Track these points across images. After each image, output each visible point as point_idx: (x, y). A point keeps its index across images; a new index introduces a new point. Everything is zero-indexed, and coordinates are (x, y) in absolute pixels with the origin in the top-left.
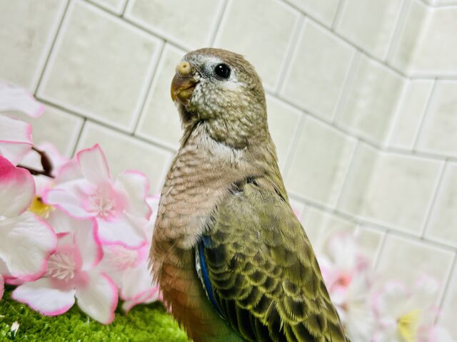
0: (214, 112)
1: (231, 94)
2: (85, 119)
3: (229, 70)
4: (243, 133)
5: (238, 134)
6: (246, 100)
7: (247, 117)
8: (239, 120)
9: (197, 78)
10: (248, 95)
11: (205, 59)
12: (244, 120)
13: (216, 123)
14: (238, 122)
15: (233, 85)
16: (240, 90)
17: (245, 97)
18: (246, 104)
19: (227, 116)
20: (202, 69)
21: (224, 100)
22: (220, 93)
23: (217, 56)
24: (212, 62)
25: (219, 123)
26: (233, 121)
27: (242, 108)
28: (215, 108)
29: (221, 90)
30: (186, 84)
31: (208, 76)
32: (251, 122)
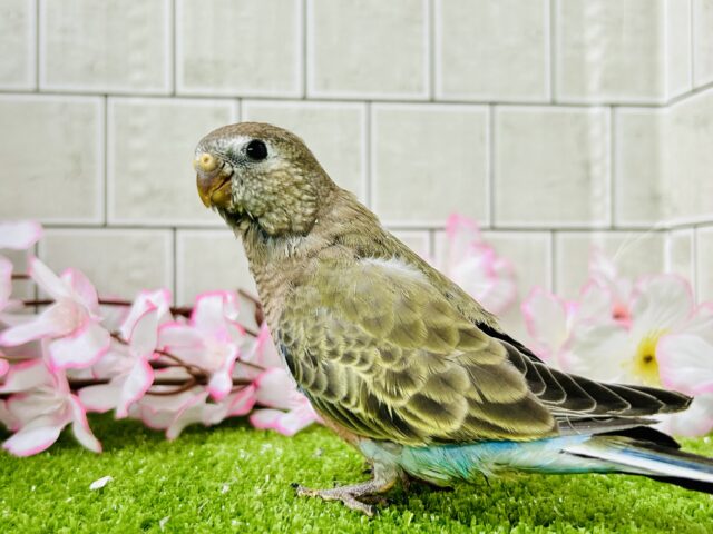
0: (268, 203)
1: (279, 174)
2: (174, 229)
3: (264, 145)
4: (310, 211)
5: (304, 215)
6: (297, 173)
7: (307, 192)
8: (299, 199)
9: (227, 170)
10: (298, 166)
11: (230, 143)
12: (305, 197)
13: (274, 216)
14: (298, 203)
15: (275, 160)
16: (287, 164)
17: (295, 170)
18: (300, 178)
19: (283, 202)
20: (231, 156)
21: (272, 184)
22: (264, 179)
23: (242, 134)
24: (239, 143)
25: (277, 214)
26: (293, 203)
27: (297, 185)
28: (266, 199)
29: (265, 174)
30: (217, 182)
31: (241, 162)
32: (313, 195)
